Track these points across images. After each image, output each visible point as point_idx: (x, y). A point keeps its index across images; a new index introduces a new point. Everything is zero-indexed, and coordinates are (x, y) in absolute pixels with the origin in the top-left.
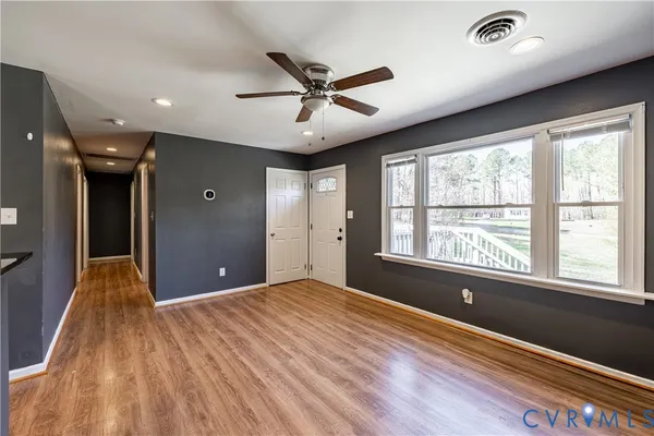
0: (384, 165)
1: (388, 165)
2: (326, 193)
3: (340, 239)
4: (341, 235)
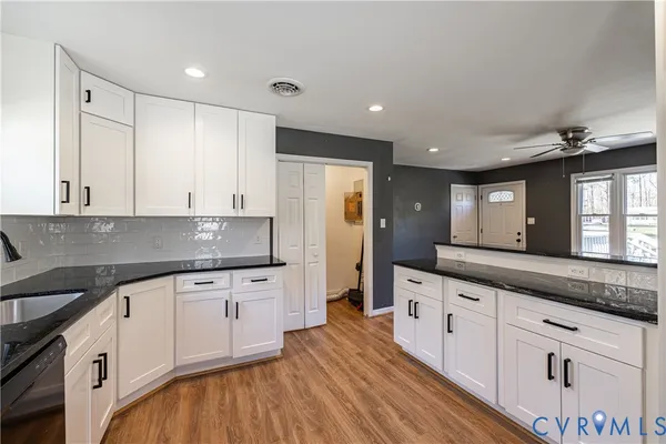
0: (573, 181)
1: (578, 182)
2: (501, 203)
3: (519, 241)
4: (520, 237)
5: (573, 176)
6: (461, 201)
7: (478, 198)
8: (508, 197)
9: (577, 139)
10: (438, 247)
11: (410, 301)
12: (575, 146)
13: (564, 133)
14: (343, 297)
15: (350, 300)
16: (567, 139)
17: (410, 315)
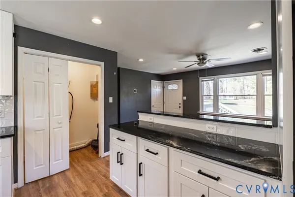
0: (200, 80)
1: (202, 81)
2: (173, 90)
3: (180, 107)
4: (180, 106)
5: (200, 78)
6: (156, 88)
7: (164, 87)
8: (176, 87)
9: (204, 59)
10: (140, 114)
11: (118, 153)
12: (203, 63)
13: (198, 56)
14: (89, 145)
15: (92, 146)
16: (199, 59)
17: (118, 162)
